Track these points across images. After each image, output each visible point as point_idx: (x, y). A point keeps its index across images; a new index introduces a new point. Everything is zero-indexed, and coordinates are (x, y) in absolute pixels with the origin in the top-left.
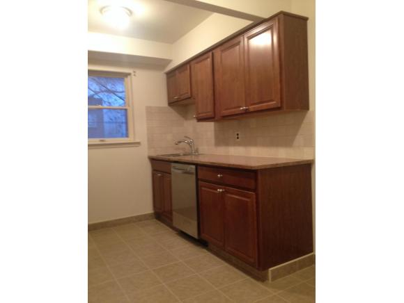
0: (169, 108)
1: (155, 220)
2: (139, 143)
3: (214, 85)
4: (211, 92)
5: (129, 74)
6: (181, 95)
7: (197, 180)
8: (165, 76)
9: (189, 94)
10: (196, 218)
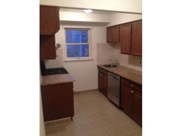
0: (107, 43)
1: (99, 91)
2: (93, 60)
3: (131, 39)
4: (130, 42)
5: (90, 29)
6: (114, 40)
7: (121, 83)
8: (106, 29)
9: (118, 40)
10: (119, 98)
